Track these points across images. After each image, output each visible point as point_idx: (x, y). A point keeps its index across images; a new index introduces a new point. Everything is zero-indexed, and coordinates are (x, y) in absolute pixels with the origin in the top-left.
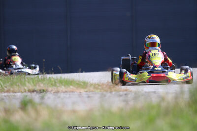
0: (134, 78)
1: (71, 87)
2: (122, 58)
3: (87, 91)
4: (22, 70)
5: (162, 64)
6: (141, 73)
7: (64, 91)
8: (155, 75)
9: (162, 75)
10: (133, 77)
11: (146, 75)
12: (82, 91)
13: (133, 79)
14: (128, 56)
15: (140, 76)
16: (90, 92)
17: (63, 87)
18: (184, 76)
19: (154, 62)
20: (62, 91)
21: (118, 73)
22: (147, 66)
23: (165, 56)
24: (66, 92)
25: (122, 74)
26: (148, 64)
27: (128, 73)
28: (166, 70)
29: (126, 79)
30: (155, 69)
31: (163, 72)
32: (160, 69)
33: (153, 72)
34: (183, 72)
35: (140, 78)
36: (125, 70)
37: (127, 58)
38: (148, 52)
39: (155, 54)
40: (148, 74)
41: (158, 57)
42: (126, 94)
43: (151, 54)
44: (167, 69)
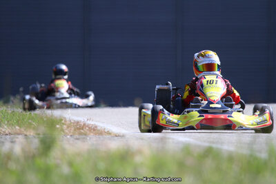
0: (176, 121)
2: (157, 87)
4: (67, 100)
5: (222, 99)
6: (188, 112)
8: (210, 116)
9: (222, 116)
10: (174, 118)
11: (195, 115)
13: (173, 123)
14: (168, 84)
15: (186, 117)
18: (260, 119)
19: (208, 95)
21: (149, 112)
22: (198, 101)
23: (228, 86)
25: (155, 113)
26: (200, 98)
27: (166, 112)
28: (229, 109)
29: (162, 122)
30: (211, 106)
31: (224, 112)
32: (219, 106)
33: (206, 112)
34: (258, 113)
35: (186, 120)
36: (161, 107)
37: (165, 87)
38: (201, 78)
39: (210, 82)
40: (198, 114)
41: (216, 87)
43: (204, 81)
44: (231, 106)
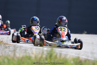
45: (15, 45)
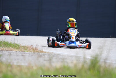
1: (11, 48)
3: (20, 51)
7: (6, 49)
12: (17, 50)
16: (22, 51)
17: (6, 47)
20: (5, 49)
24: (8, 50)
42: (43, 55)
45: (51, 53)
